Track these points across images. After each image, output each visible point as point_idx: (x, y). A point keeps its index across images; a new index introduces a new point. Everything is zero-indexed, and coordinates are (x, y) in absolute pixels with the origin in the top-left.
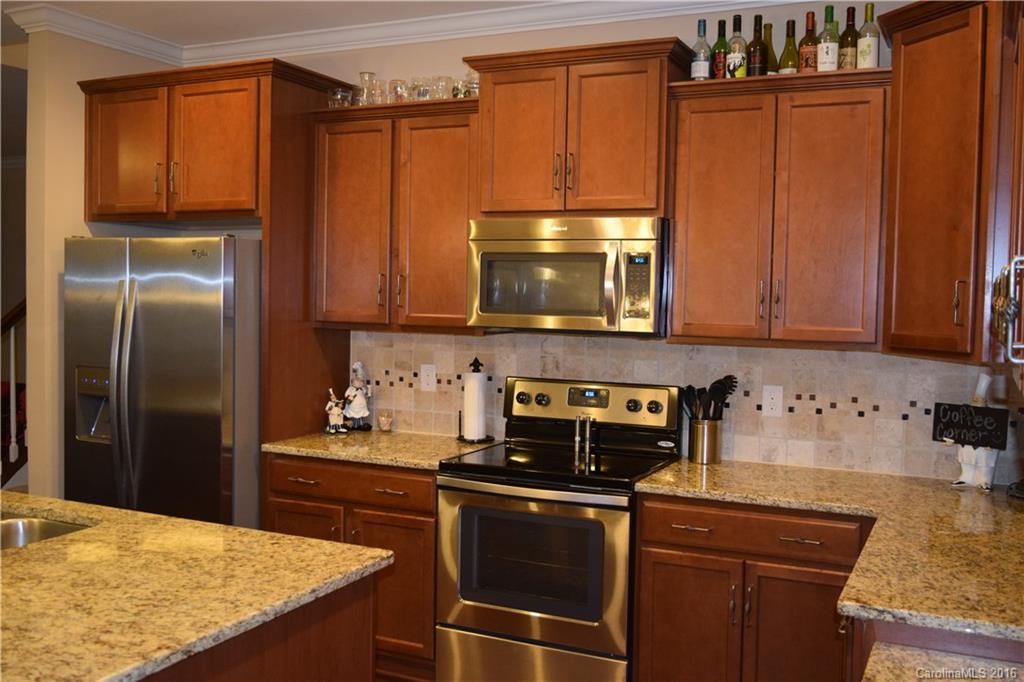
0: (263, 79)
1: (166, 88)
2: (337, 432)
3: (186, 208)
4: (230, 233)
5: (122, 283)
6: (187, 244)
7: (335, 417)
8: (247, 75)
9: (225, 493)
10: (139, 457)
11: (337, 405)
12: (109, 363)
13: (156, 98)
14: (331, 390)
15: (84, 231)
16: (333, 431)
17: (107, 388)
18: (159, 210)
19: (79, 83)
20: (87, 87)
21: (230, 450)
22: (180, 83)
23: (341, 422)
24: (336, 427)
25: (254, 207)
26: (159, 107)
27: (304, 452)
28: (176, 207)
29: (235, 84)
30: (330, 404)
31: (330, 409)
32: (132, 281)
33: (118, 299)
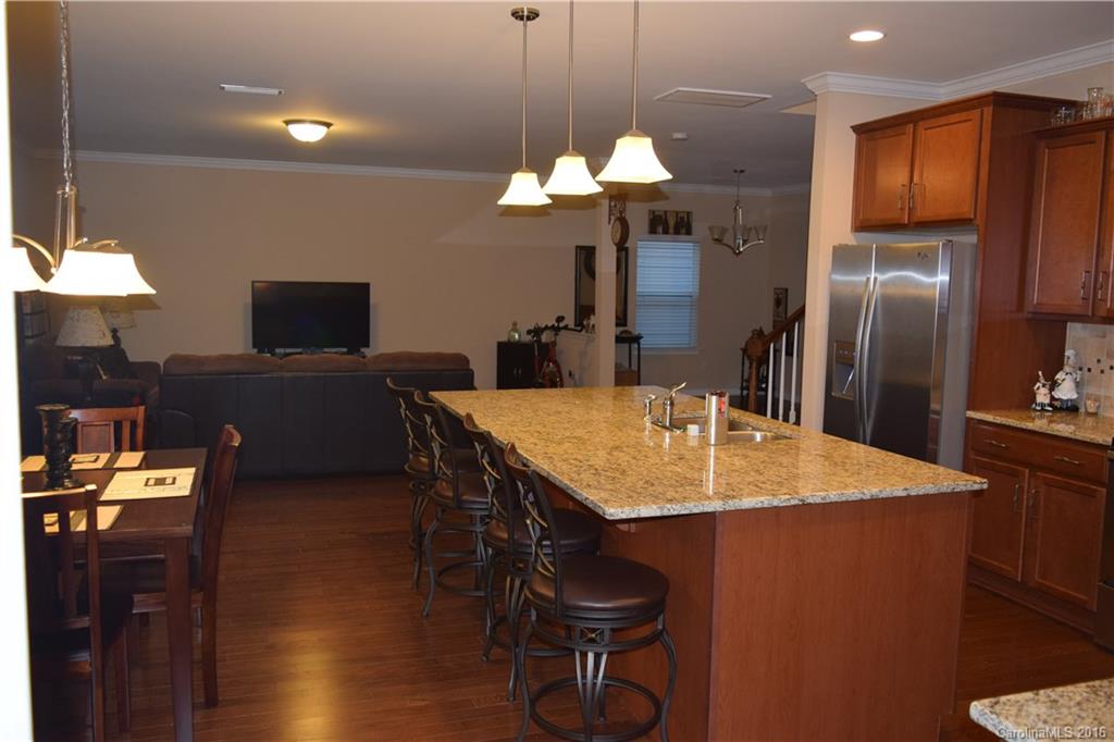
0: (985, 109)
1: (912, 125)
2: (1043, 409)
3: (922, 220)
4: (951, 238)
5: (868, 279)
6: (915, 248)
7: (1042, 396)
8: (974, 108)
9: (930, 446)
10: (873, 413)
11: (1044, 386)
12: (855, 338)
13: (904, 134)
14: (1040, 373)
15: (849, 238)
16: (1039, 408)
17: (853, 358)
18: (902, 222)
19: (852, 127)
20: (857, 129)
21: (938, 413)
22: (923, 119)
23: (1047, 401)
24: (1043, 405)
25: (972, 217)
26: (907, 140)
27: (999, 420)
28: (915, 219)
29: (963, 116)
30: (1038, 384)
31: (1038, 388)
32: (875, 279)
33: (865, 291)
